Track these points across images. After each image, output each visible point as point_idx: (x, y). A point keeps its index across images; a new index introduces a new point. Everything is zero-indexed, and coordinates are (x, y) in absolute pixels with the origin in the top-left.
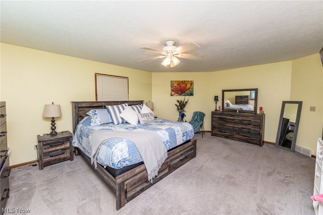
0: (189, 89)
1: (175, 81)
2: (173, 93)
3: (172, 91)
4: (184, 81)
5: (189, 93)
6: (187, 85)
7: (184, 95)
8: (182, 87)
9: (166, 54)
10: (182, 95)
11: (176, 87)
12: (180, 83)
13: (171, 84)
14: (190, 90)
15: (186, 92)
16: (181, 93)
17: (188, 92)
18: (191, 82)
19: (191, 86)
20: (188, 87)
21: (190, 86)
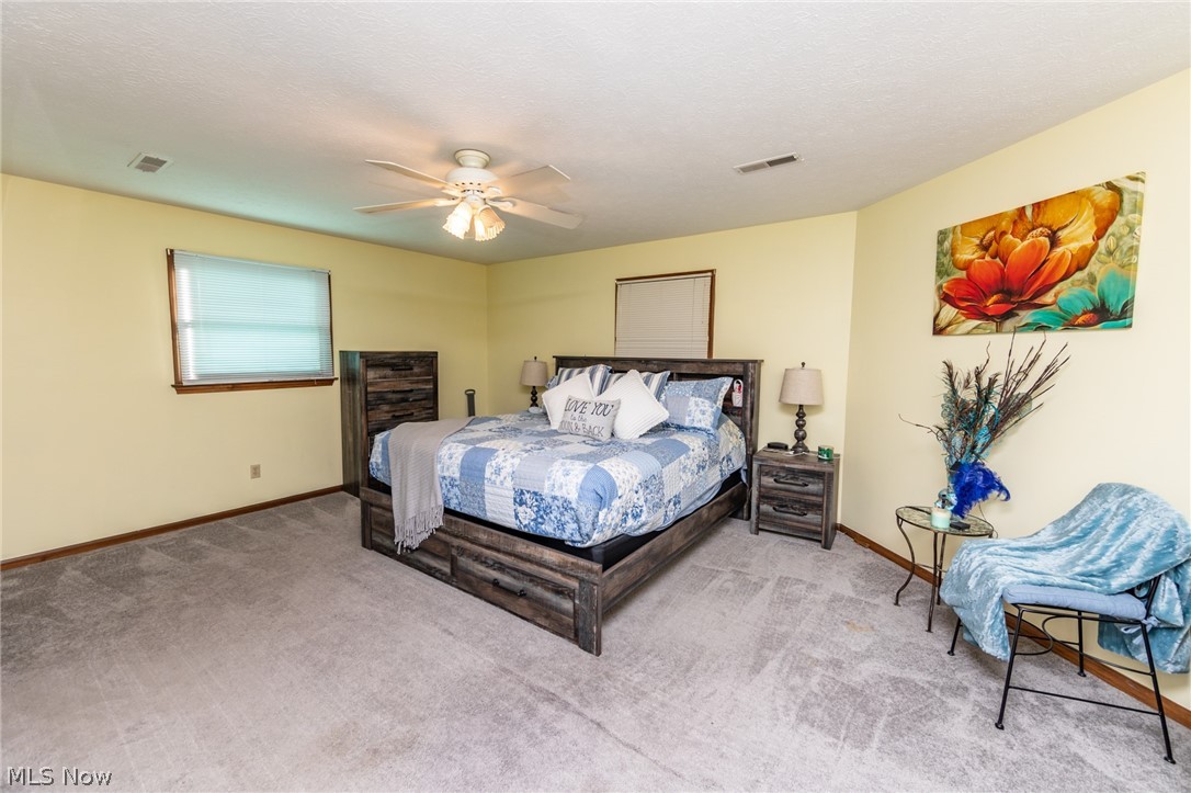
0: (1080, 268)
1: (964, 226)
2: (949, 312)
3: (946, 298)
4: (1037, 206)
5: (1079, 307)
6: (1062, 234)
7: (1027, 327)
8: (1012, 258)
9: (460, 195)
10: (1009, 324)
11: (967, 266)
12: (1004, 233)
13: (941, 253)
14: (1092, 279)
15: (1048, 298)
16: (1004, 308)
17: (1068, 293)
18: (1105, 197)
19: (1099, 236)
20: (1074, 246)
21: (1088, 241)
